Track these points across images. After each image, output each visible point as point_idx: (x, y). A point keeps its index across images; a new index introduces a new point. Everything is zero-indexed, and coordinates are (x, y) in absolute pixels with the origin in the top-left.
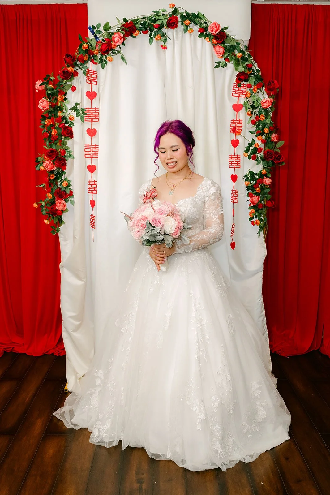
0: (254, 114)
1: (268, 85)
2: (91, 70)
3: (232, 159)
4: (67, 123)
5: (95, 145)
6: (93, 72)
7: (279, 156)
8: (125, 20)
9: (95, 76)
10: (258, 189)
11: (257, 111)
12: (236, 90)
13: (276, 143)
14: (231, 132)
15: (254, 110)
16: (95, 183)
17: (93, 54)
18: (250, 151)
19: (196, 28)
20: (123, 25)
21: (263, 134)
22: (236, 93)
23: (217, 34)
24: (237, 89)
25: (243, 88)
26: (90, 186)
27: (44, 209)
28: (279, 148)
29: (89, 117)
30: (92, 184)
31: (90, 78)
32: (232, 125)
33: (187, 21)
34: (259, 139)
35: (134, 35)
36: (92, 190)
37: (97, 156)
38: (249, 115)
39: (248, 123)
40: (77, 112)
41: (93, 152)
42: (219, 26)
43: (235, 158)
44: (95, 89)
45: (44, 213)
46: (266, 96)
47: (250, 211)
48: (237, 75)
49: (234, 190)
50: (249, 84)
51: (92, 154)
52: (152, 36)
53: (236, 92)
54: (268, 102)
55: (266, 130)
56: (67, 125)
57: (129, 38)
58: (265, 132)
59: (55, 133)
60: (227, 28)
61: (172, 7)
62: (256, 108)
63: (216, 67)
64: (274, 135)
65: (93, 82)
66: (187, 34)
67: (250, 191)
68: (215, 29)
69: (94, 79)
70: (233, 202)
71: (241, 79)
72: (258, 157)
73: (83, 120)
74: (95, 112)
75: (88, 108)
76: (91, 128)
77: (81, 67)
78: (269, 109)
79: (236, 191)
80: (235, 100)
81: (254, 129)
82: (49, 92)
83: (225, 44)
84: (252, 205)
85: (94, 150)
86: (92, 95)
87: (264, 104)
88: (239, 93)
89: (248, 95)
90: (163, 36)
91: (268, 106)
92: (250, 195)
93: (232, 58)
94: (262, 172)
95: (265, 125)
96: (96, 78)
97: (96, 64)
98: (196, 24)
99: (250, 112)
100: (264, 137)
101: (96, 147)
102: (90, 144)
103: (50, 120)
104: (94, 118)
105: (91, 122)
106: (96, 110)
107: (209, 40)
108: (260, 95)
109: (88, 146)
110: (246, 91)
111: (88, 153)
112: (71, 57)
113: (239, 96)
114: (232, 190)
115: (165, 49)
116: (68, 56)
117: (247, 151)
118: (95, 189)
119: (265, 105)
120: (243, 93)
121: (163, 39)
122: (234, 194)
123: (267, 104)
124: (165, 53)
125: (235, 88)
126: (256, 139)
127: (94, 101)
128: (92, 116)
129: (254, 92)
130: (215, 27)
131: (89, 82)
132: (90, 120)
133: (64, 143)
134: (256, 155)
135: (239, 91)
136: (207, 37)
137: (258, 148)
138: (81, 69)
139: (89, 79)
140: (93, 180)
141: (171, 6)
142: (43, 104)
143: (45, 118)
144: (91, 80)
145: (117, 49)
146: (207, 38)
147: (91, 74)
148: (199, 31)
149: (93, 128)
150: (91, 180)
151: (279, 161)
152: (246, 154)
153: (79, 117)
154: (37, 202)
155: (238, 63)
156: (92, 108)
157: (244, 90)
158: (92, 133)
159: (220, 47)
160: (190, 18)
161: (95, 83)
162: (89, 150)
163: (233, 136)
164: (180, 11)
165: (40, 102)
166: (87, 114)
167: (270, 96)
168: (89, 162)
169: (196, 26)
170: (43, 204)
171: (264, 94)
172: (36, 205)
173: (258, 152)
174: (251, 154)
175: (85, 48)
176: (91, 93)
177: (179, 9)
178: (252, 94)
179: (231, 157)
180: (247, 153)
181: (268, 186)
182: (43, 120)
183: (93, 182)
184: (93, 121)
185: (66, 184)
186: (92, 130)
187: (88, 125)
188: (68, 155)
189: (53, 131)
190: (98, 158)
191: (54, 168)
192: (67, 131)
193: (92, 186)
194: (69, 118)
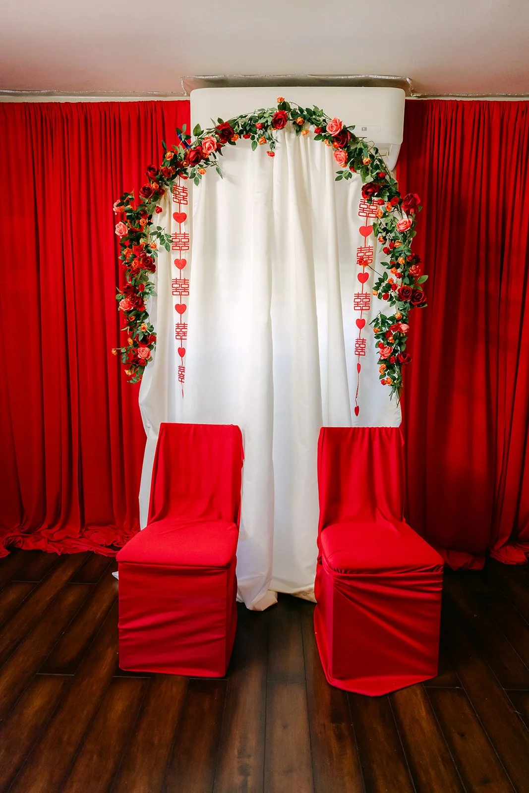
0: (388, 240)
1: (406, 200)
2: (179, 186)
3: (358, 298)
4: (149, 252)
5: (185, 280)
6: (182, 189)
7: (418, 296)
8: (220, 120)
9: (185, 194)
10: (391, 338)
11: (392, 235)
12: (364, 208)
13: (417, 277)
14: (357, 263)
15: (388, 235)
16: (185, 326)
17: (182, 166)
18: (381, 288)
19: (312, 128)
20: (218, 128)
21: (398, 266)
22: (363, 212)
23: (339, 134)
24: (366, 207)
25: (373, 205)
26: (178, 330)
27: (124, 356)
28: (421, 285)
29: (178, 245)
30: (181, 328)
31: (179, 196)
32: (359, 255)
33: (299, 120)
34: (392, 272)
35: (232, 141)
36: (181, 335)
37: (187, 293)
38: (381, 241)
39: (380, 251)
40: (162, 239)
41: (182, 288)
42: (341, 124)
43: (362, 298)
44: (184, 209)
45: (124, 361)
46: (405, 216)
47: (380, 366)
48: (364, 187)
49: (360, 339)
50: (380, 200)
51: (181, 291)
52: (256, 140)
53: (363, 210)
54: (405, 223)
55: (401, 260)
56: (148, 255)
57: (227, 145)
58: (400, 262)
59: (136, 264)
60: (353, 127)
61: (279, 101)
62: (391, 232)
63: (338, 179)
64: (413, 267)
65: (182, 202)
66: (301, 137)
67: (379, 340)
68: (335, 129)
69: (183, 198)
70: (359, 355)
71: (369, 192)
72: (391, 297)
73: (167, 248)
74: (185, 238)
75: (176, 234)
76: (180, 259)
77: (168, 183)
78: (408, 232)
79: (363, 340)
80: (362, 221)
81: (388, 259)
82: (128, 214)
83: (349, 147)
84: (382, 359)
85: (183, 286)
86: (180, 218)
87: (400, 226)
88: (368, 212)
89: (379, 214)
90: (270, 139)
91: (406, 229)
92: (379, 345)
93: (360, 167)
94: (396, 315)
95: (400, 254)
96: (187, 196)
97: (185, 178)
98: (312, 123)
99: (381, 238)
100: (399, 271)
101: (185, 281)
102: (179, 278)
103: (130, 250)
104: (183, 246)
105: (179, 251)
106: (186, 235)
107: (329, 143)
108: (396, 214)
110: (376, 210)
111: (176, 290)
112: (154, 171)
113: (367, 216)
114: (358, 340)
115: (272, 156)
116: (150, 169)
117: (377, 289)
118: (185, 334)
119: (402, 227)
120: (372, 211)
121: (270, 143)
122: (360, 344)
123: (404, 226)
124: (273, 161)
125: (362, 206)
126: (389, 272)
127: (182, 224)
128: (180, 243)
129: (388, 210)
130: (335, 125)
131: (177, 201)
132: (178, 248)
133: (146, 279)
134: (389, 294)
135: (368, 210)
136: (327, 139)
137: (391, 285)
138: (168, 185)
139: (176, 196)
140: (182, 323)
141: (279, 99)
142: (121, 229)
143: (124, 246)
144: (180, 199)
145: (211, 158)
146: (325, 140)
147: (180, 191)
148: (316, 132)
149: (182, 259)
150: (179, 323)
151: (419, 301)
152: (376, 293)
153: (163, 246)
155: (366, 172)
156: (180, 234)
157: (375, 208)
158: (181, 264)
159: (341, 152)
160: (304, 115)
161: (185, 202)
162: (178, 286)
163: (360, 269)
164: (292, 107)
165: (116, 226)
166: (173, 242)
167: (409, 216)
168: (176, 300)
169: (312, 126)
170: (123, 350)
171: (401, 212)
172: (114, 352)
173: (391, 290)
174: (383, 292)
175: (169, 157)
176: (179, 215)
177: (290, 103)
178: (385, 214)
179: (358, 296)
180: (377, 290)
181: (404, 334)
182: (122, 248)
183: (183, 325)
184: (181, 250)
185: (144, 328)
186: (181, 261)
187: (175, 256)
188: (150, 292)
189: (133, 262)
190: (188, 295)
191: (131, 308)
192: (147, 263)
193: (181, 331)
194: (152, 245)
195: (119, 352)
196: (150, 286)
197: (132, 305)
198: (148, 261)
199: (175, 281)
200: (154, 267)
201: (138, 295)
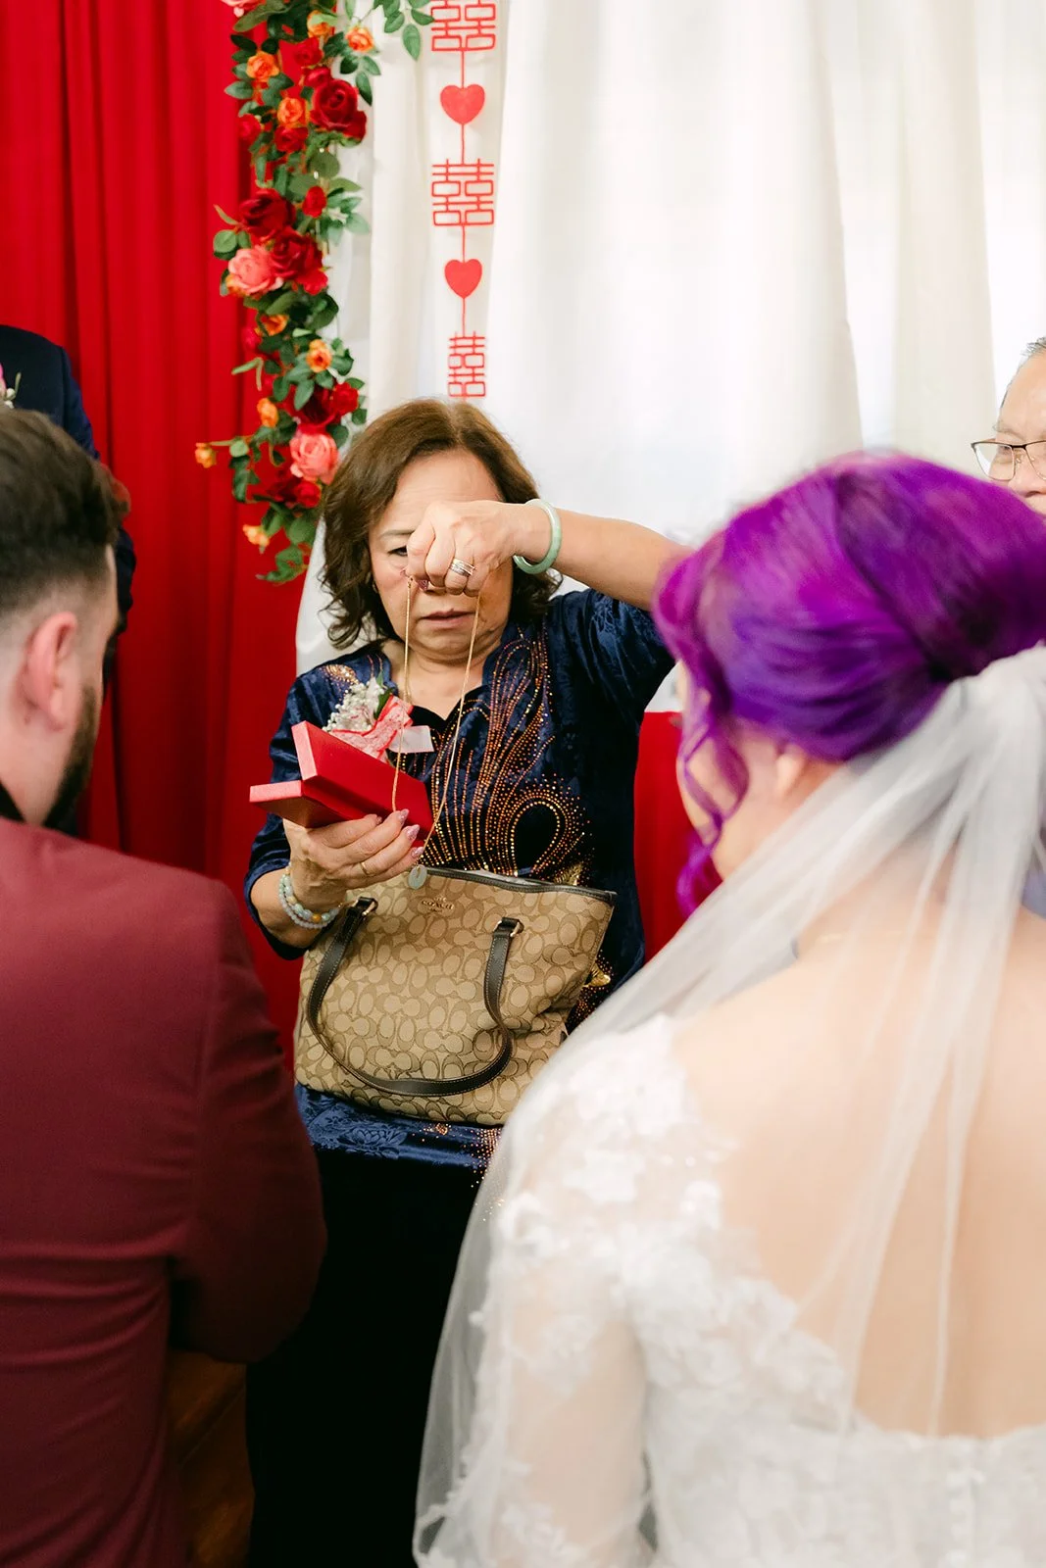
4: (347, 64)
5: (479, 165)
16: (476, 345)
26: (453, 362)
27: (243, 472)
29: (452, 33)
30: (464, 351)
36: (467, 381)
37: (488, 217)
40: (390, 10)
41: (467, 195)
45: (241, 491)
51: (462, 209)
56: (344, 77)
59: (292, 114)
73: (413, 45)
74: (479, 6)
76: (459, 85)
85: (472, 189)
101: (481, 171)
102: (456, 159)
103: (269, 58)
104: (472, 36)
105: (459, 53)
109: (447, 171)
111: (447, 204)
118: (477, 376)
128: (463, 23)
132: (455, 43)
133: (329, 165)
140: (471, 336)
143: (247, 44)
149: (466, 85)
150: (459, 333)
153: (397, 39)
154: (206, 439)
158: (464, 104)
166: (433, 21)
168: (447, 246)
170: (238, 448)
172: (204, 455)
182: (238, 54)
183: (470, 342)
184: (467, 49)
185: (319, 360)
186: (465, 94)
187: (445, 72)
188: (343, 218)
189: (283, 106)
190: (492, 222)
191: (273, 281)
192: (334, 105)
193: (464, 365)
194: (356, 38)
195: (222, 454)
196: (347, 195)
197: (280, 271)
198: (340, 97)
199: (443, 170)
200: (361, 119)
201: (299, 232)
